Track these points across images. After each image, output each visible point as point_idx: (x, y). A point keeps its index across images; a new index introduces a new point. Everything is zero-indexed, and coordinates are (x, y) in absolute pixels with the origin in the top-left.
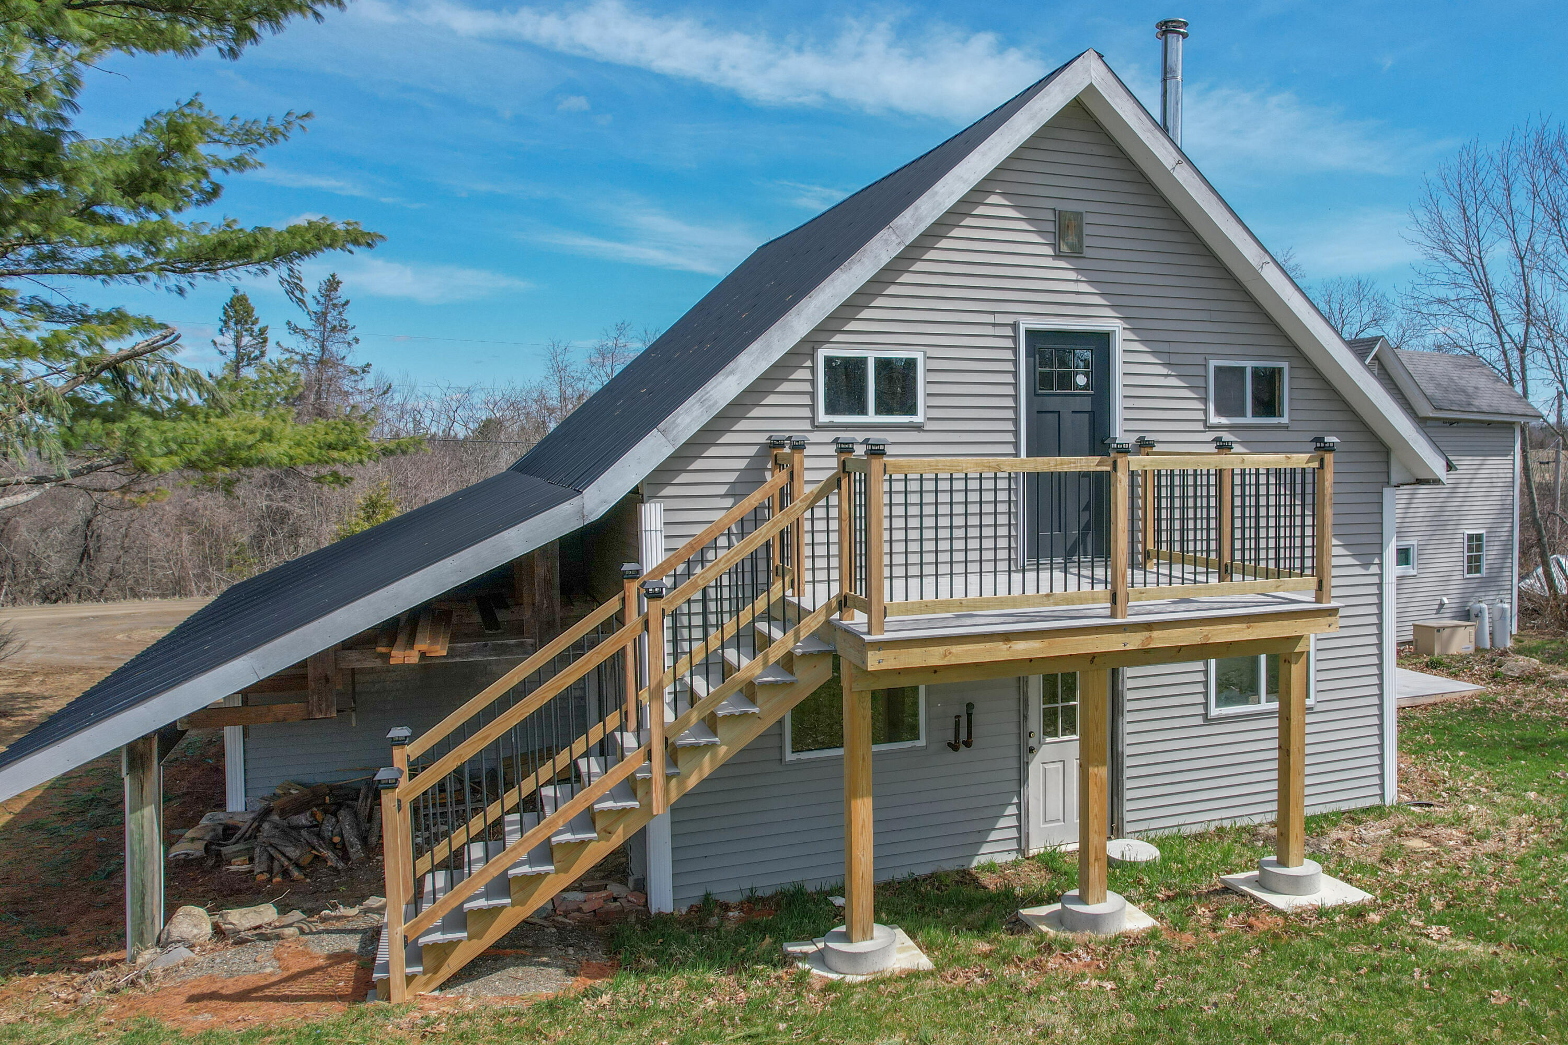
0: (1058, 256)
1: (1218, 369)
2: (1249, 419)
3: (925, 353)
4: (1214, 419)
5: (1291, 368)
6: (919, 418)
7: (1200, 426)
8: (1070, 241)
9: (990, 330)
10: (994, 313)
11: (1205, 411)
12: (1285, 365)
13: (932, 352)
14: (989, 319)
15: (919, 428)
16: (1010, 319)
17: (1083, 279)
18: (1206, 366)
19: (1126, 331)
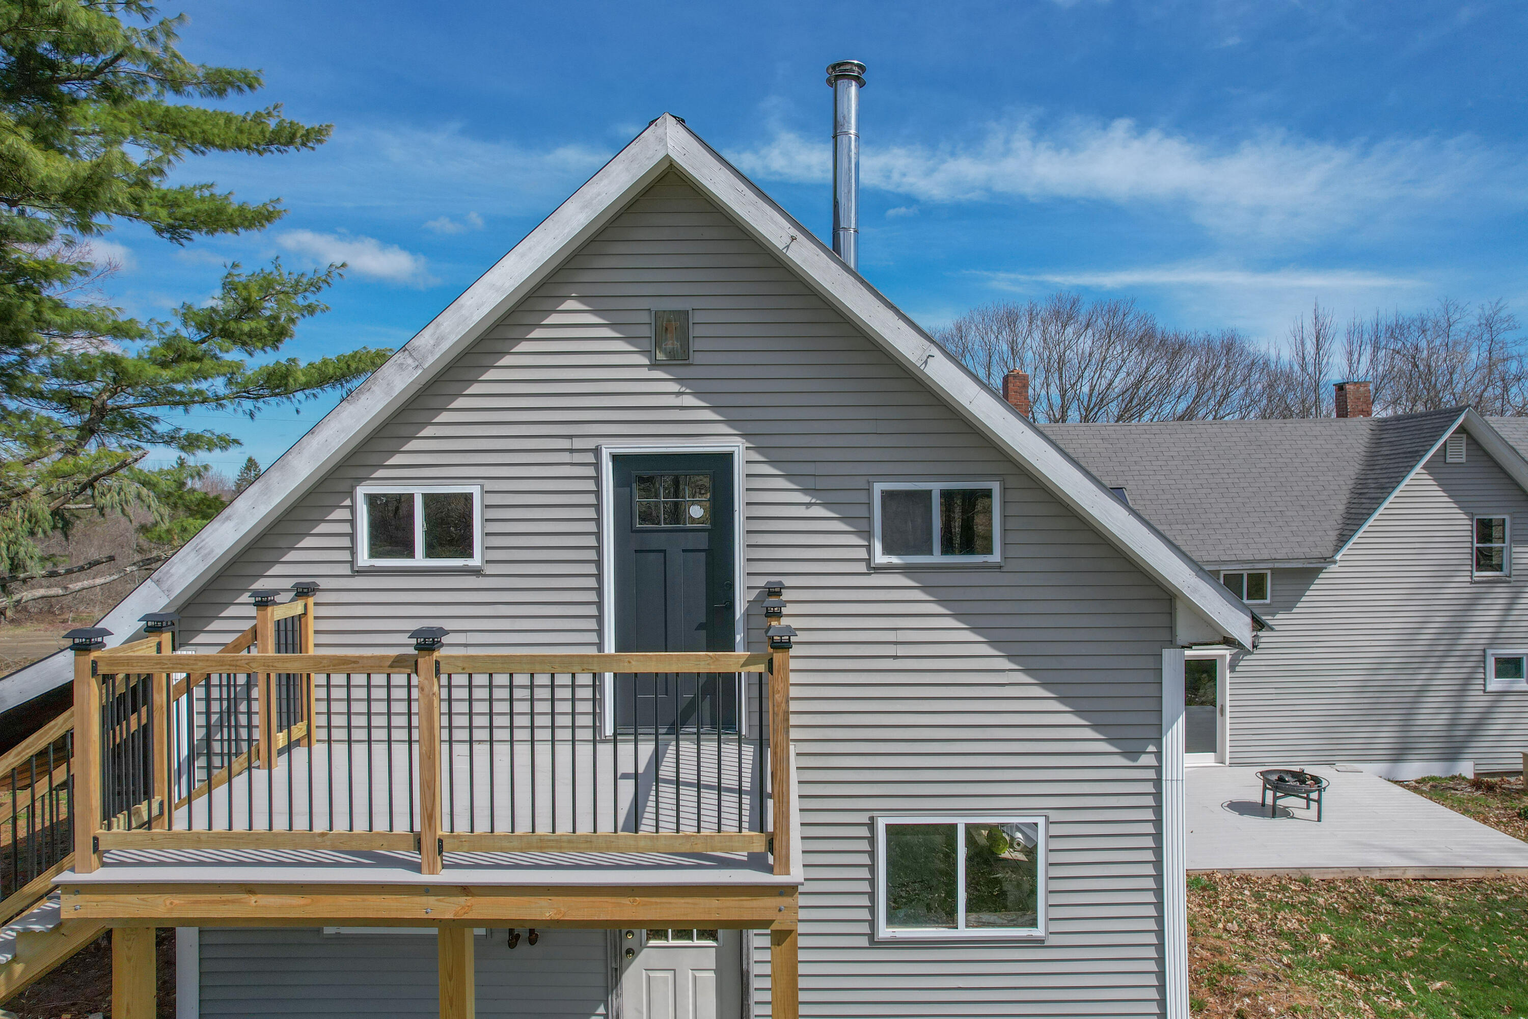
0: (654, 365)
1: (887, 496)
2: (937, 558)
3: (482, 486)
4: (880, 558)
5: (1004, 490)
6: (476, 561)
7: (862, 567)
8: (670, 346)
9: (566, 457)
10: (571, 437)
11: (869, 548)
12: (995, 487)
13: (490, 485)
14: (565, 444)
15: (477, 572)
16: (591, 444)
17: (688, 391)
18: (869, 491)
19: (751, 452)
